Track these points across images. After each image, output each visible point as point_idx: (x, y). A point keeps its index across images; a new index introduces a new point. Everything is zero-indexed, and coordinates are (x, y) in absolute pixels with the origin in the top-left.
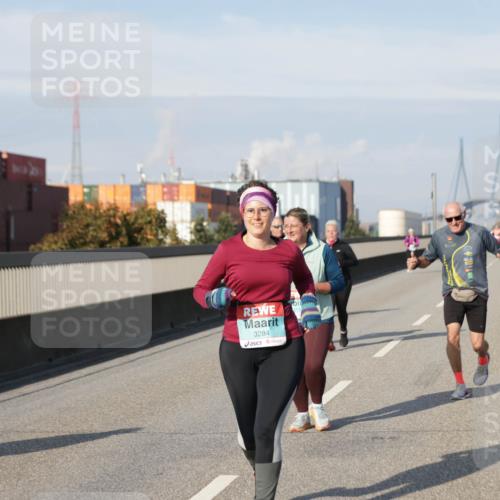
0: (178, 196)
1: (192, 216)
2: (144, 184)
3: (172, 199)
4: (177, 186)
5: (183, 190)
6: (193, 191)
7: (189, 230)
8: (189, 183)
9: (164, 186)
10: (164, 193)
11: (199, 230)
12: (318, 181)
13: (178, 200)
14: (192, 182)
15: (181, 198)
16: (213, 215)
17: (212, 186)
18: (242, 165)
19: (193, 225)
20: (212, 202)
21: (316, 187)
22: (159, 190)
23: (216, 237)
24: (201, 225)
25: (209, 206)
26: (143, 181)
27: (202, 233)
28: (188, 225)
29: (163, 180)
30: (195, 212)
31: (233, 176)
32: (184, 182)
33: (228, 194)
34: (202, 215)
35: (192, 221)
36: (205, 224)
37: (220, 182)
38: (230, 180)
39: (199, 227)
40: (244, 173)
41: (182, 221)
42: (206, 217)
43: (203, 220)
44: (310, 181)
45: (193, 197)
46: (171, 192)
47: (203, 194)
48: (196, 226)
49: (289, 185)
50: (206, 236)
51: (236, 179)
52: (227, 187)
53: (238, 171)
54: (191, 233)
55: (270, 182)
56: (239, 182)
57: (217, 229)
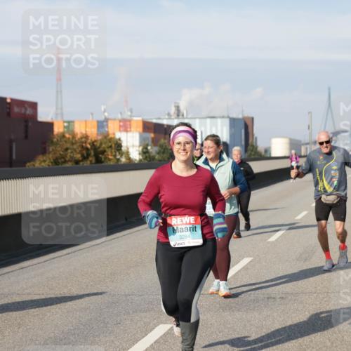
0: (130, 128)
1: (141, 142)
2: (107, 120)
3: (126, 131)
4: (130, 121)
5: (134, 125)
6: (141, 125)
7: (138, 152)
8: (137, 120)
9: (120, 121)
10: (120, 126)
11: (145, 152)
12: (228, 117)
13: (130, 131)
14: (140, 119)
15: (132, 129)
16: (155, 142)
17: (154, 121)
18: (175, 106)
19: (141, 149)
20: (155, 132)
21: (227, 121)
22: (117, 124)
23: (157, 157)
24: (147, 148)
25: (152, 135)
26: (105, 118)
27: (147, 155)
28: (137, 148)
29: (119, 117)
30: (142, 140)
31: (169, 114)
32: (135, 118)
33: (165, 126)
34: (147, 142)
35: (140, 146)
36: (149, 148)
37: (159, 119)
38: (167, 117)
39: (145, 150)
40: (176, 112)
41: (133, 146)
42: (150, 143)
43: (148, 145)
44: (223, 117)
45: (141, 129)
46: (125, 125)
47: (147, 127)
48: (143, 149)
49: (208, 120)
50: (149, 156)
51: (171, 116)
52: (165, 122)
53: (173, 110)
54: (140, 154)
55: (195, 118)
56: (173, 119)
57: (158, 151)
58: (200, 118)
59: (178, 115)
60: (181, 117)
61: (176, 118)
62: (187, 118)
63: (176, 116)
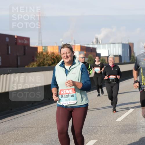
4: (74, 46)
5: (76, 47)
6: (79, 48)
12: (121, 43)
14: (79, 45)
15: (75, 50)
16: (86, 55)
17: (86, 46)
18: (96, 39)
20: (86, 51)
21: (121, 45)
31: (93, 42)
32: (77, 45)
33: (91, 48)
37: (88, 44)
38: (92, 44)
40: (96, 41)
44: (119, 43)
45: (79, 50)
47: (83, 48)
49: (112, 45)
51: (94, 43)
52: (91, 46)
53: (95, 41)
55: (105, 44)
56: (95, 45)
57: (88, 60)
58: (108, 44)
59: (97, 43)
60: (98, 43)
61: (96, 44)
62: (101, 44)
63: (96, 43)
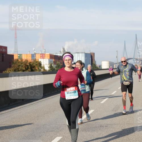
0: (45, 57)
1: (49, 63)
2: (35, 54)
3: (43, 58)
4: (45, 54)
5: (46, 55)
6: (49, 56)
8: (48, 54)
9: (41, 54)
10: (41, 56)
11: (51, 67)
12: (84, 53)
13: (45, 58)
15: (46, 58)
16: (55, 63)
17: (55, 54)
18: (63, 48)
19: (49, 65)
20: (55, 59)
22: (39, 55)
23: (56, 69)
24: (51, 65)
25: (54, 60)
26: (35, 53)
27: (52, 68)
28: (48, 65)
30: (50, 62)
31: (60, 52)
32: (47, 53)
33: (59, 57)
34: (52, 63)
35: (49, 64)
36: (53, 65)
37: (57, 53)
39: (51, 66)
40: (63, 51)
41: (46, 64)
42: (53, 63)
43: (52, 64)
44: (82, 53)
45: (49, 58)
46: (43, 56)
47: (52, 57)
48: (50, 66)
49: (76, 54)
52: (59, 55)
54: (49, 68)
56: (62, 53)
57: (56, 66)
